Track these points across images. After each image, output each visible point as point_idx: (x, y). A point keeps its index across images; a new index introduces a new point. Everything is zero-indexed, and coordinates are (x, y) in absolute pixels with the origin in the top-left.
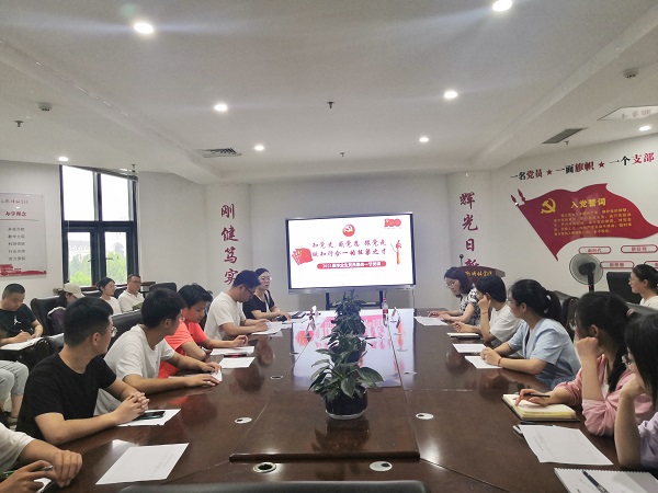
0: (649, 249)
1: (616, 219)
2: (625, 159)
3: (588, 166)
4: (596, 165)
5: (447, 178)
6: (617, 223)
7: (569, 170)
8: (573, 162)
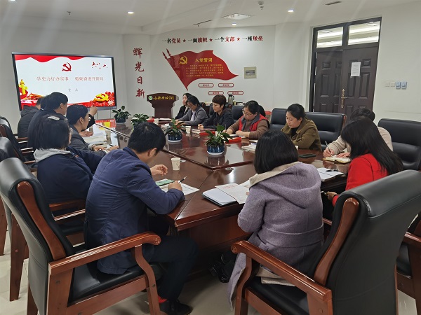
0: (230, 85)
1: (217, 69)
2: (222, 38)
3: (204, 40)
4: (208, 40)
5: (123, 36)
6: (217, 72)
7: (195, 41)
8: (197, 37)
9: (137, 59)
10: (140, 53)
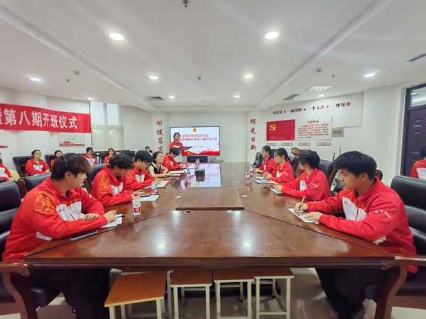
2: (314, 107)
3: (300, 110)
4: (303, 110)
5: (246, 113)
7: (292, 111)
8: (294, 108)
9: (252, 126)
10: (254, 122)
